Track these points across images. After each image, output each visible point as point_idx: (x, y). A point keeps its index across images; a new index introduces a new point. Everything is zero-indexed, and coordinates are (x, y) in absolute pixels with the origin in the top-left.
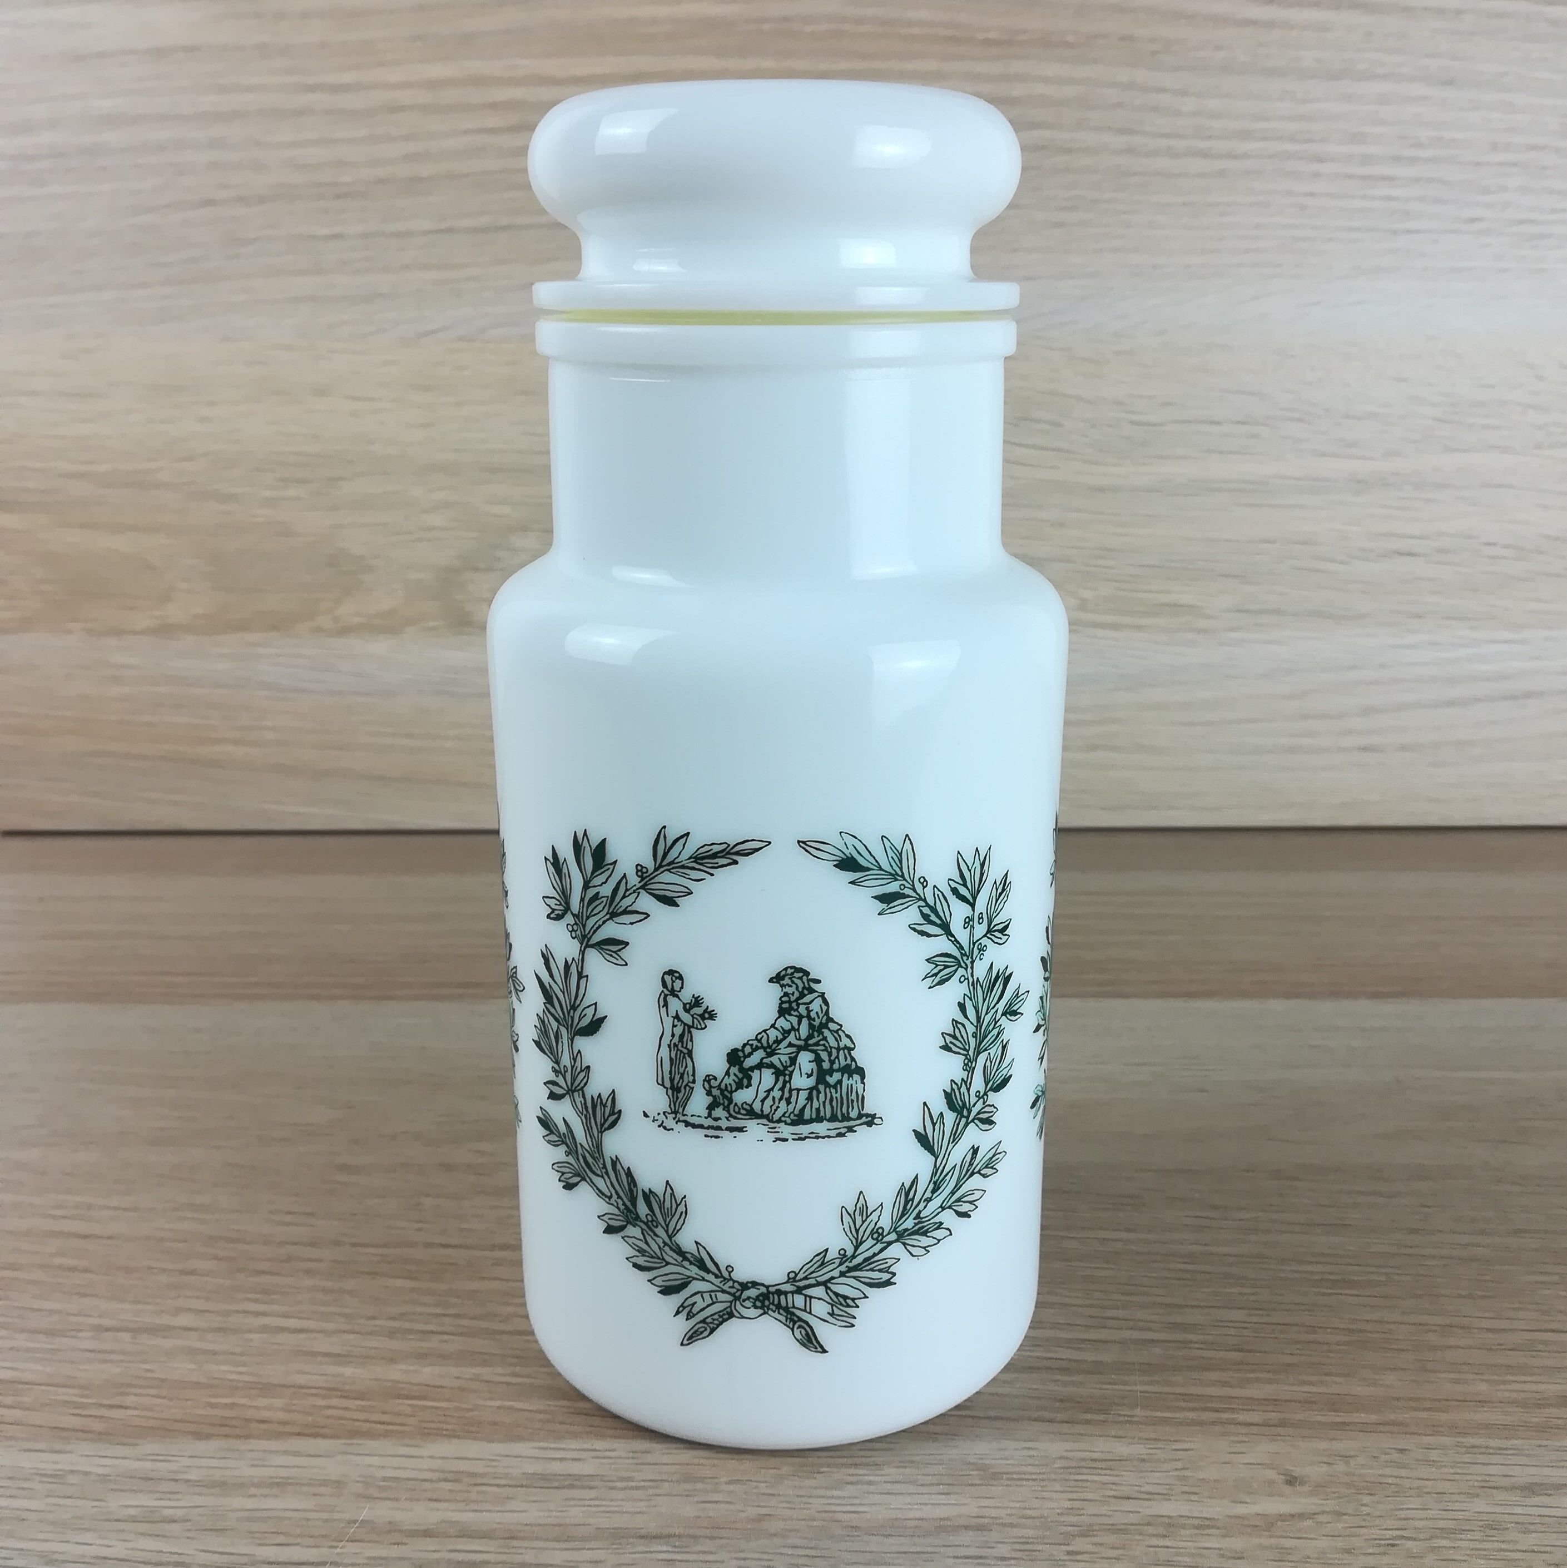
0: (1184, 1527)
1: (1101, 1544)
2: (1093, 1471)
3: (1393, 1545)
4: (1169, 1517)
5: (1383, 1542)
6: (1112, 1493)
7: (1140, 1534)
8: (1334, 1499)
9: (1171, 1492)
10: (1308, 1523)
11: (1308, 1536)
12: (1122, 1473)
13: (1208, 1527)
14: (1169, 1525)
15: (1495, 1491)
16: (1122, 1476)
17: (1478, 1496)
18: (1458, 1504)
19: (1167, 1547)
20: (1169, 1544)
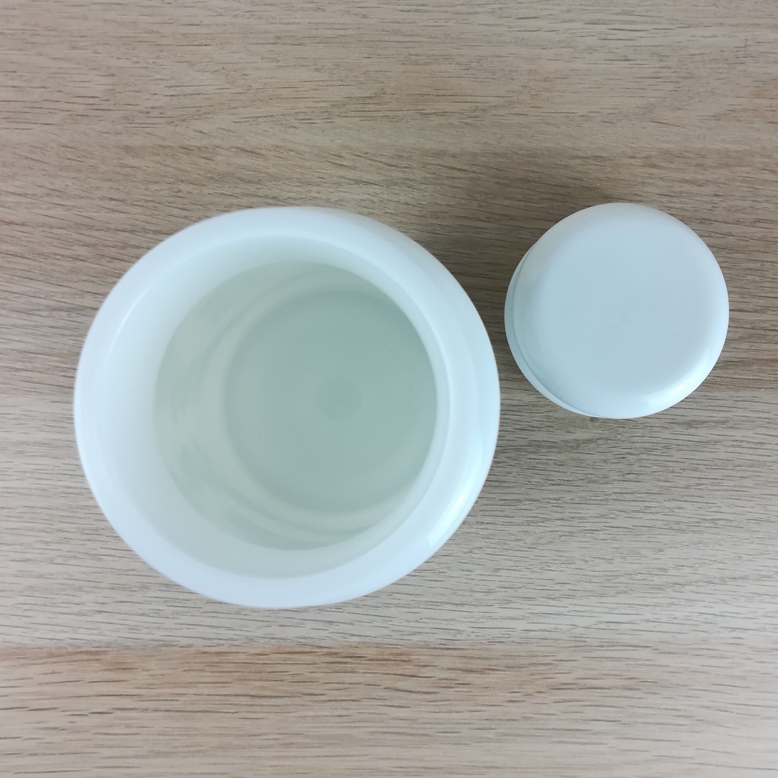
0: (543, 447)
1: (509, 458)
2: (511, 413)
3: (623, 458)
4: (539, 441)
5: (620, 456)
6: (518, 427)
7: (526, 452)
8: (608, 430)
9: (542, 426)
10: (594, 445)
11: (592, 453)
12: (524, 414)
13: (553, 447)
14: (538, 446)
15: (675, 425)
16: (523, 416)
17: (666, 428)
18: (657, 433)
19: (535, 459)
20: (535, 457)
